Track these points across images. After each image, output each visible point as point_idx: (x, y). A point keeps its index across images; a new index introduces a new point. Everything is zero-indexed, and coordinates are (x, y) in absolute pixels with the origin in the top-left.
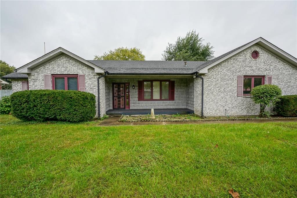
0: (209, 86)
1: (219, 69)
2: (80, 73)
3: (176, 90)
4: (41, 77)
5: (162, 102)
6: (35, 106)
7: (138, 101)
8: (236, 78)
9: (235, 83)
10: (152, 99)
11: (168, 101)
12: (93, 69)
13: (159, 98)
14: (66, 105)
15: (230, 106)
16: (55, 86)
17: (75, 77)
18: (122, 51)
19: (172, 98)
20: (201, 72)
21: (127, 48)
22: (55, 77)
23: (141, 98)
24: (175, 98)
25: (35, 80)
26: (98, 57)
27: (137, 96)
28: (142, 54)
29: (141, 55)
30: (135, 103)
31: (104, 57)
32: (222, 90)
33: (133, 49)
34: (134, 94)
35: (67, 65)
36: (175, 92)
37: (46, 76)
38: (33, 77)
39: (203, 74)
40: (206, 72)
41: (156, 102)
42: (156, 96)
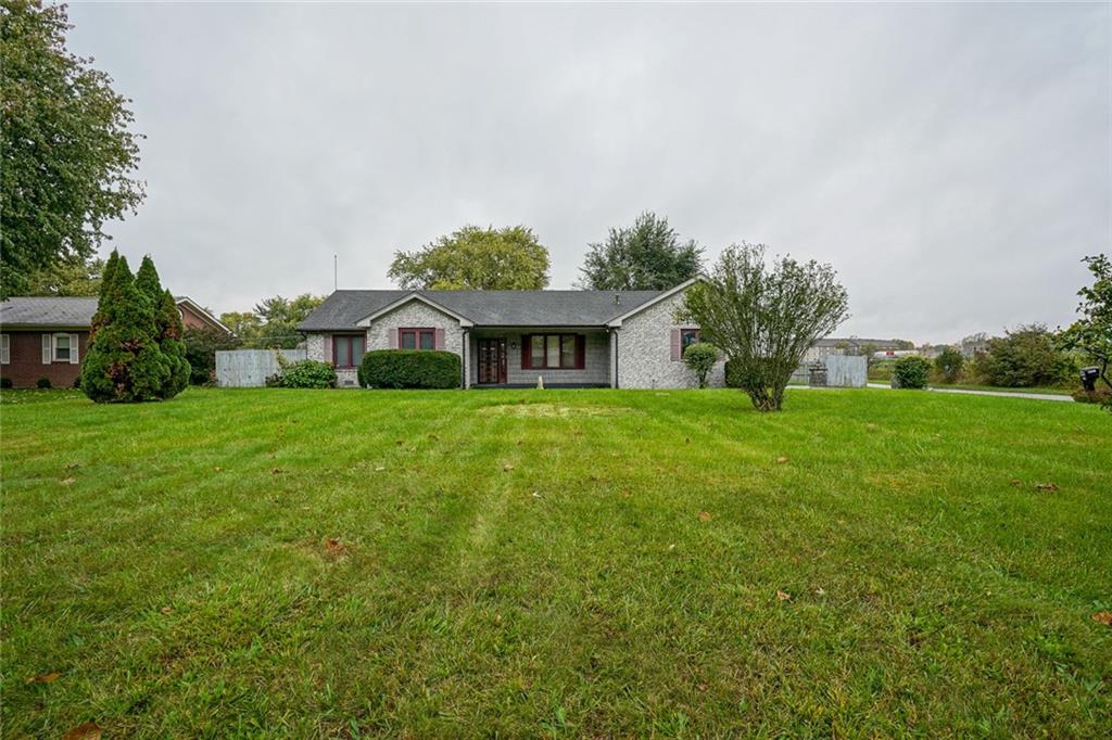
0: (626, 345)
1: (642, 319)
2: (438, 325)
3: (587, 350)
4: (384, 332)
5: (563, 371)
6: (395, 369)
7: (522, 368)
8: (668, 332)
9: (667, 341)
10: (545, 366)
11: (574, 371)
12: (458, 321)
13: (557, 365)
14: (433, 368)
15: (660, 374)
16: (402, 343)
17: (430, 332)
18: (477, 237)
19: (580, 364)
20: (611, 324)
21: (493, 229)
22: (403, 331)
23: (526, 363)
24: (586, 365)
25: (376, 336)
26: (407, 255)
27: (520, 361)
28: (538, 244)
29: (537, 247)
30: (515, 373)
31: (424, 255)
32: (647, 350)
33: (512, 229)
34: (514, 358)
35: (421, 314)
36: (587, 355)
37: (391, 330)
38: (373, 332)
39: (618, 328)
40: (620, 324)
41: (553, 371)
42: (553, 361)
